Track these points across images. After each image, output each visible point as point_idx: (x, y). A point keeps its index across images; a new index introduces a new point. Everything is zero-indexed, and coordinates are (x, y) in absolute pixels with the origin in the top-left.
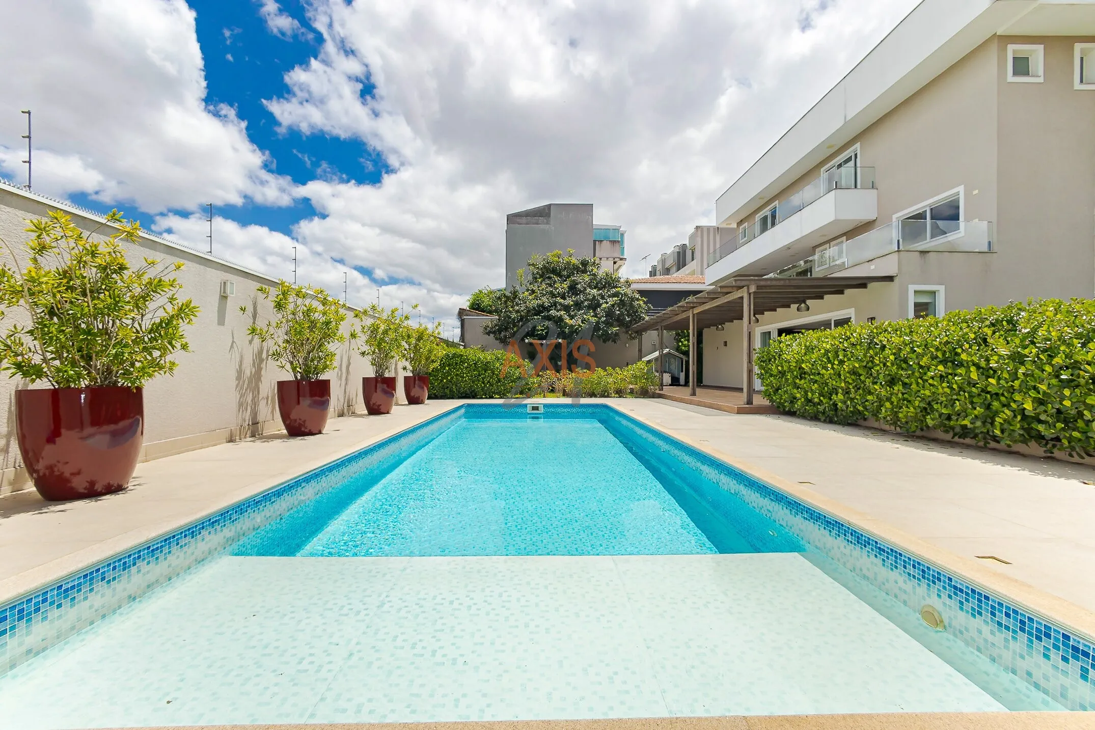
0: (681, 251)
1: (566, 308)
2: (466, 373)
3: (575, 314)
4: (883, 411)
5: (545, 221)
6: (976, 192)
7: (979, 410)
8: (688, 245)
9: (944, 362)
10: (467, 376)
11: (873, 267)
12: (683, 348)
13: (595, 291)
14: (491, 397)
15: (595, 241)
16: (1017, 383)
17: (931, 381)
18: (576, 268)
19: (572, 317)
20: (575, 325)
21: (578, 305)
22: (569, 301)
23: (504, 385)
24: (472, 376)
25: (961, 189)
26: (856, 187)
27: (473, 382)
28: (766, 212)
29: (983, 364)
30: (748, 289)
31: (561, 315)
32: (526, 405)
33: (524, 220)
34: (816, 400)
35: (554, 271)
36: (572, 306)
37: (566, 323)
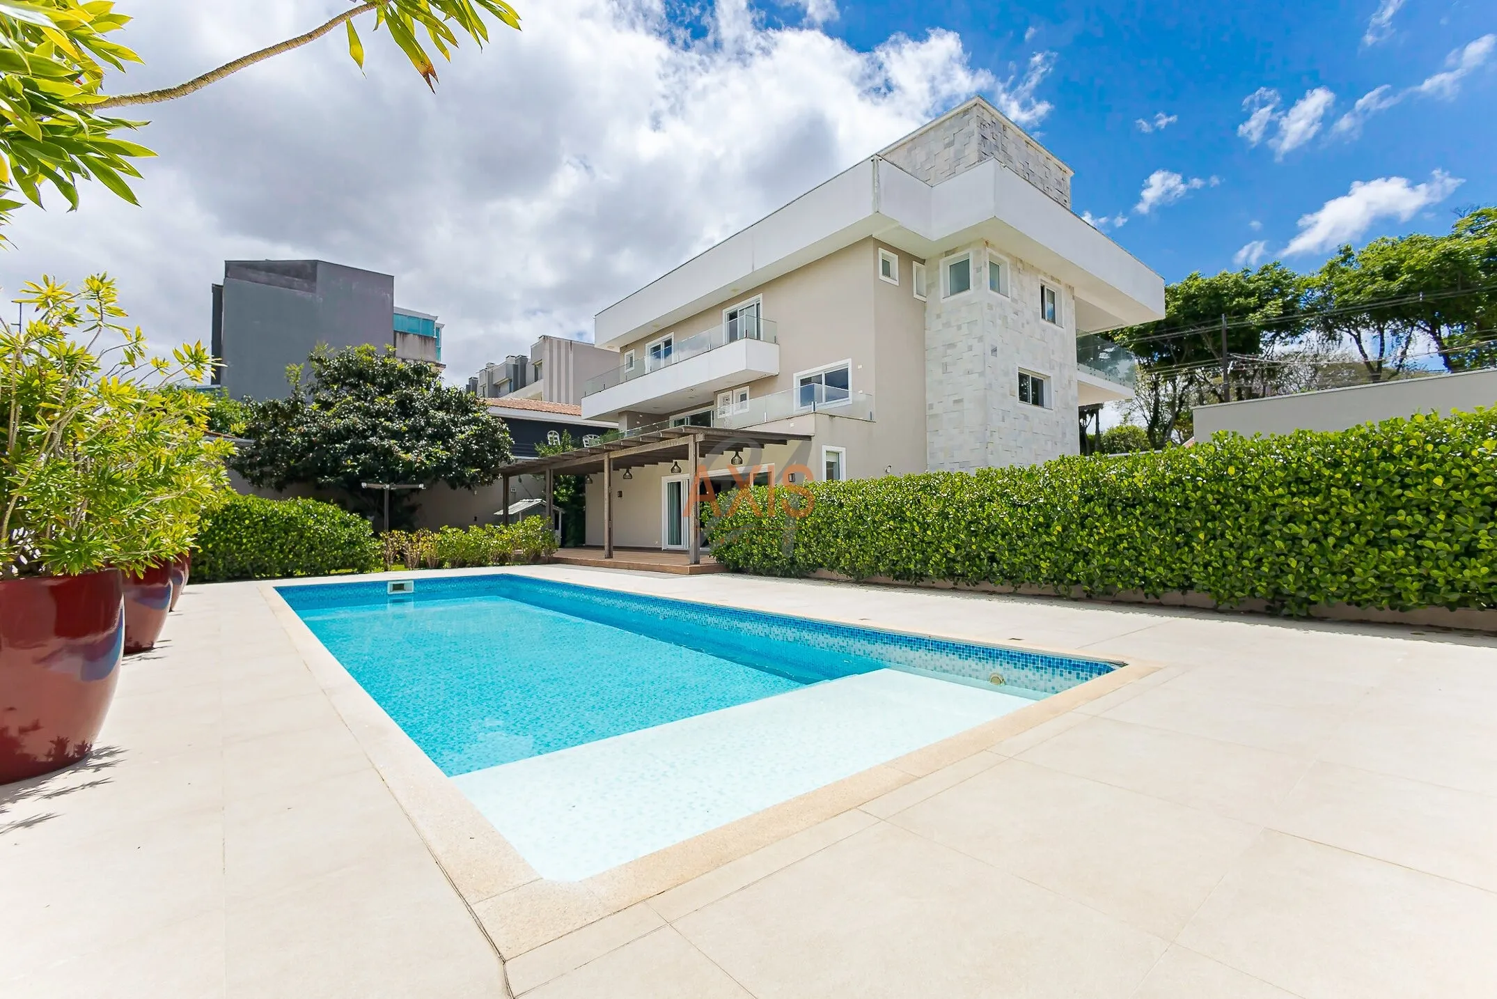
0: (519, 363)
1: (396, 435)
2: (246, 537)
3: (413, 444)
4: (843, 561)
5: (306, 285)
6: (860, 367)
7: (919, 556)
8: (529, 357)
9: (894, 518)
10: (250, 541)
11: (792, 425)
12: (561, 498)
13: (441, 414)
14: (290, 575)
15: (395, 332)
16: (944, 535)
17: (883, 534)
18: (403, 375)
19: (408, 450)
20: (416, 462)
21: (417, 433)
22: (398, 425)
23: (322, 554)
24: (258, 542)
25: (849, 361)
26: (758, 338)
27: (261, 551)
28: (659, 341)
29: (921, 519)
30: (695, 437)
31: (390, 446)
32: (385, 584)
33: (262, 276)
34: (775, 555)
35: (361, 375)
36: (407, 432)
37: (399, 458)
